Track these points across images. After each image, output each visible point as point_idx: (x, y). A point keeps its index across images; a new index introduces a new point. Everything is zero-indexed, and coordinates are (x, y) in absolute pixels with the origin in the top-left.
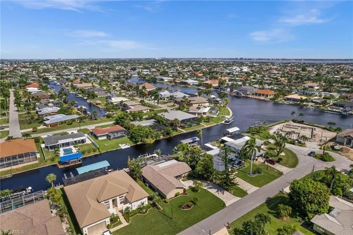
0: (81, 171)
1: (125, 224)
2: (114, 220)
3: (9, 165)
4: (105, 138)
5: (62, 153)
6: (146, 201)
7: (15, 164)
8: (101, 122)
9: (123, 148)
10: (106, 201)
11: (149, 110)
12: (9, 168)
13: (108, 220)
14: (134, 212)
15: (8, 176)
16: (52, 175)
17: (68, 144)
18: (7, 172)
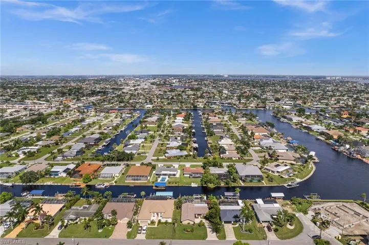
0: (158, 194)
1: (156, 226)
2: (153, 222)
3: (134, 180)
4: (188, 175)
5: (159, 180)
6: (170, 220)
7: (137, 180)
8: (198, 162)
9: (192, 186)
10: (154, 213)
11: (237, 158)
12: (134, 181)
13: (149, 222)
14: (163, 223)
15: (132, 185)
16: (143, 192)
17: (166, 175)
18: (133, 183)
